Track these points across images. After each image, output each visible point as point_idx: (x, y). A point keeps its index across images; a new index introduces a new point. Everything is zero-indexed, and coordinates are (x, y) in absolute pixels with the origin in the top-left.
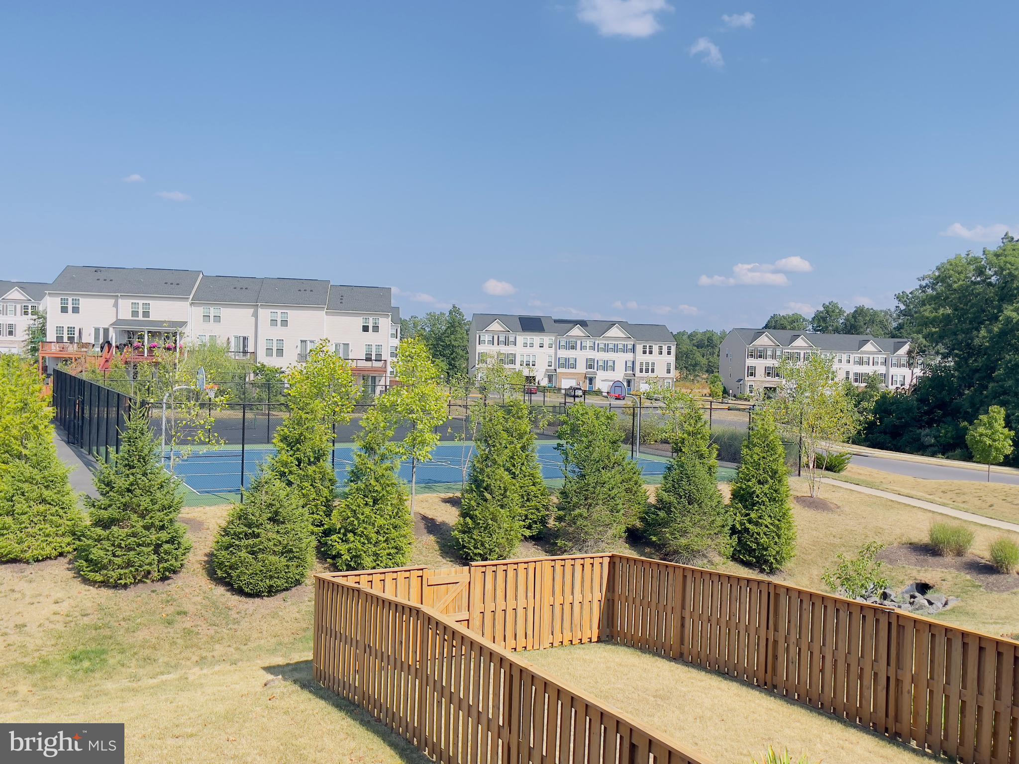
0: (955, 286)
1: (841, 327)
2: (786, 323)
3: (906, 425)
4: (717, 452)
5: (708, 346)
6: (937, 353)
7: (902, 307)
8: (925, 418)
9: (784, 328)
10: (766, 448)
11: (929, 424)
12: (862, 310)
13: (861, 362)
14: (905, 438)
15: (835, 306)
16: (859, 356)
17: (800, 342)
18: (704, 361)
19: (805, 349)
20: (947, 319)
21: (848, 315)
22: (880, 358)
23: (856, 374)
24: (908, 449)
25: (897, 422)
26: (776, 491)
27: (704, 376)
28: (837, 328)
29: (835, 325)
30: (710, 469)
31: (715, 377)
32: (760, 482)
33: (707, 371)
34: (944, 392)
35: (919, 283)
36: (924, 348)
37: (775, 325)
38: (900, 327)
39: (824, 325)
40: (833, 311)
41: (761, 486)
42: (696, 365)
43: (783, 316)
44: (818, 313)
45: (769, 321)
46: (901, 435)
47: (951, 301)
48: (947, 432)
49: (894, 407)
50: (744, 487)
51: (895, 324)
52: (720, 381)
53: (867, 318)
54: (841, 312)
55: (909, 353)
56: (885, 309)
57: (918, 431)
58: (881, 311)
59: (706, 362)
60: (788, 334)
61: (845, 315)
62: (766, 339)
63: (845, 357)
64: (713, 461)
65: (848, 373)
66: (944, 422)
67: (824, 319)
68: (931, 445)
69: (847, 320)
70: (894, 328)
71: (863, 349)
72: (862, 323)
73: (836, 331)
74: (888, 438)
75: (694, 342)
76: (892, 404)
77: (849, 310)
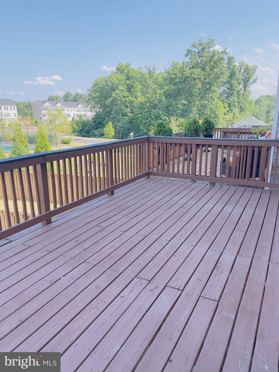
0: (100, 86)
1: (72, 100)
2: (55, 99)
3: (90, 130)
4: (27, 140)
5: (29, 107)
6: (98, 107)
7: (89, 93)
8: (96, 127)
9: (54, 100)
10: (42, 138)
11: (97, 129)
12: (78, 94)
13: (78, 111)
14: (91, 133)
15: (69, 92)
16: (77, 109)
17: (58, 105)
18: (28, 112)
19: (61, 107)
20: (99, 97)
21: (74, 95)
22: (83, 109)
23: (77, 115)
24: (92, 136)
25: (88, 129)
26: (47, 150)
27: (30, 117)
28: (71, 100)
29: (70, 99)
30: (26, 146)
31: (32, 117)
32: (41, 148)
33: (30, 116)
34: (100, 119)
35: (91, 85)
36: (94, 106)
37: (51, 99)
38: (89, 99)
39: (67, 99)
40: (69, 94)
41: (42, 149)
42: (26, 114)
43: (53, 96)
44: (64, 95)
45: (49, 98)
46: (89, 132)
47: (99, 91)
48: (101, 131)
49: (87, 124)
50: (37, 150)
51: (88, 99)
52: (34, 119)
53: (80, 97)
54: (71, 95)
55: (91, 107)
56: (84, 94)
57: (94, 131)
58: (83, 94)
59: (30, 112)
60: (55, 102)
61: (73, 95)
62: (48, 104)
63: (73, 109)
64: (27, 143)
65: (74, 114)
66: (100, 128)
67: (66, 97)
68: (97, 135)
69: (73, 97)
70: (88, 100)
71: (78, 106)
72: (78, 98)
73: (71, 101)
74: (86, 134)
75: (24, 105)
76: (86, 123)
77: (74, 94)
